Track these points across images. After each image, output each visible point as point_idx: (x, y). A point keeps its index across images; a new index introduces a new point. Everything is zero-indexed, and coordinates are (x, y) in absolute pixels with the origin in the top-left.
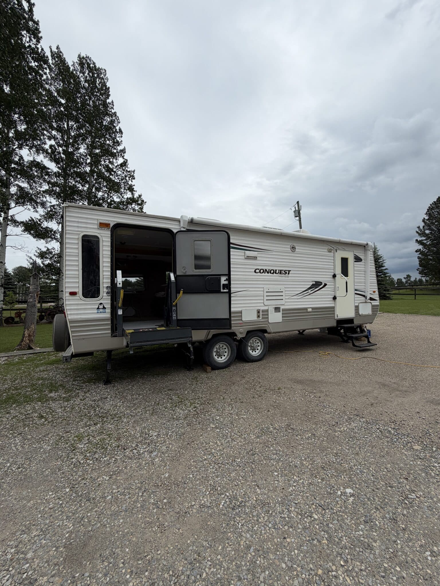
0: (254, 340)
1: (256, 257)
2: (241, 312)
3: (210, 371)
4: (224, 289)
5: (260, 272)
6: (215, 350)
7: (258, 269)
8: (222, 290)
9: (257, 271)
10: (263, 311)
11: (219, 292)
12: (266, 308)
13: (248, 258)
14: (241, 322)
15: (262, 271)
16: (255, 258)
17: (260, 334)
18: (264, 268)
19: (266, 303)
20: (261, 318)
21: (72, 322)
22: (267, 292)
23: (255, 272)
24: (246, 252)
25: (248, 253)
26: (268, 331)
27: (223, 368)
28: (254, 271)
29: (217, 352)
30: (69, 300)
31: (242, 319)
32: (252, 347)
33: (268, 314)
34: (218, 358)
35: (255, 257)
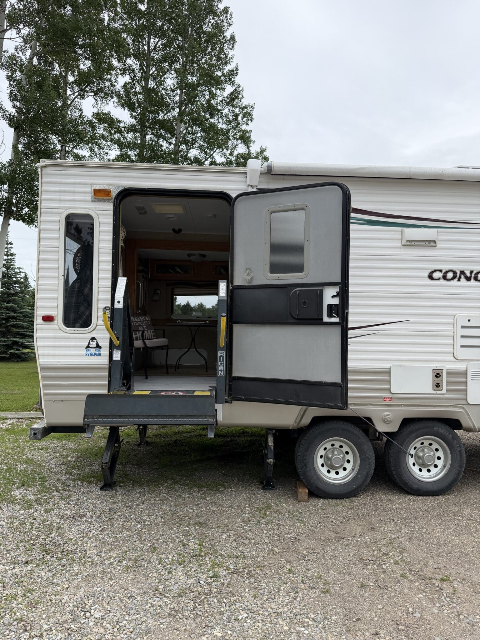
0: (426, 443)
1: (435, 242)
2: (388, 372)
3: (306, 497)
4: (330, 315)
5: (445, 278)
6: (322, 452)
7: (441, 271)
8: (326, 319)
9: (436, 275)
10: (449, 374)
11: (318, 321)
12: (461, 366)
13: (412, 243)
14: (389, 395)
15: (450, 275)
16: (431, 244)
17: (443, 429)
18: (458, 268)
19: (462, 353)
20: (444, 391)
21: (44, 369)
22: (462, 327)
23: (431, 277)
24: (406, 230)
25: (412, 233)
26: (464, 424)
27: (340, 498)
28: (427, 274)
29: (326, 458)
30: (42, 329)
31: (390, 390)
32: (419, 457)
33: (466, 383)
34: (329, 472)
35: (430, 242)
